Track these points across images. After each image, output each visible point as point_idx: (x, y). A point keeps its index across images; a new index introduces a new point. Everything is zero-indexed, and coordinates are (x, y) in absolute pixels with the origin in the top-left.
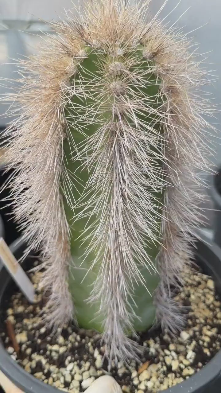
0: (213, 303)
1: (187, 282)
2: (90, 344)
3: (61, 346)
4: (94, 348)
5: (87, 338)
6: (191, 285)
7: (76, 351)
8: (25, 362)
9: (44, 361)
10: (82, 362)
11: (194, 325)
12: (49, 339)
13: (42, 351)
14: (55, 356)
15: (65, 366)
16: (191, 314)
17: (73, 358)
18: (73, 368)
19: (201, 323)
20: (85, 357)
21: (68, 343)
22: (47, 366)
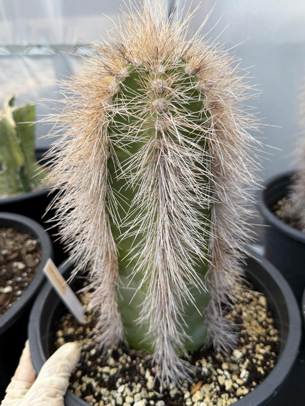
0: (265, 320)
1: (239, 300)
2: (141, 365)
3: (111, 367)
4: (145, 370)
5: (138, 358)
6: (243, 302)
7: (127, 373)
8: (76, 385)
9: (94, 384)
10: (134, 384)
11: (247, 343)
12: (99, 360)
13: (92, 373)
14: (106, 378)
15: (116, 389)
16: (243, 332)
17: (124, 380)
18: (124, 390)
19: (254, 341)
20: (136, 378)
21: (119, 364)
22: (98, 389)
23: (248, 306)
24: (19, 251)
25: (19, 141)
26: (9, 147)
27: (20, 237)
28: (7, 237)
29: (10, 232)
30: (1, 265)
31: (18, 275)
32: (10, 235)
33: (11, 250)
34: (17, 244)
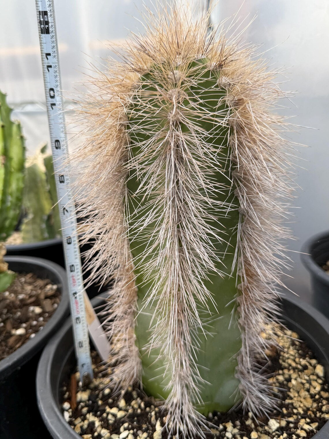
1: (290, 365)
2: (153, 413)
3: (120, 409)
4: (156, 419)
5: (153, 407)
6: (294, 369)
7: (136, 418)
8: (78, 422)
9: (97, 423)
10: (139, 432)
12: (110, 401)
13: (99, 413)
14: (111, 420)
15: (118, 433)
16: (288, 401)
17: (130, 426)
18: (127, 437)
20: (144, 426)
21: (130, 408)
22: (99, 429)
24: (37, 296)
25: (48, 187)
27: (39, 283)
28: (25, 282)
29: (30, 278)
30: (16, 309)
31: (34, 319)
32: (29, 280)
33: (29, 294)
34: (36, 288)
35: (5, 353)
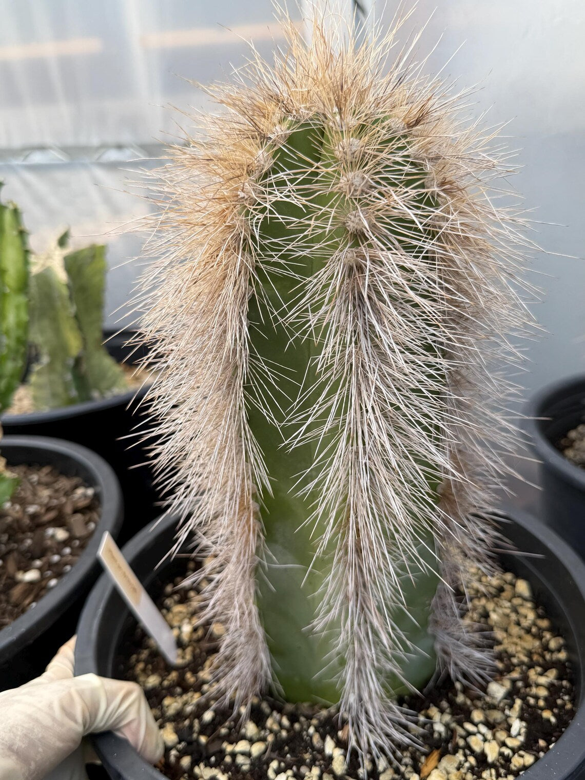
23: (498, 601)
24: (60, 509)
25: (73, 309)
26: (55, 320)
27: (64, 483)
28: (39, 483)
29: (47, 474)
30: (23, 532)
31: (55, 550)
32: (45, 479)
33: (46, 505)
34: (57, 494)
35: (7, 615)
